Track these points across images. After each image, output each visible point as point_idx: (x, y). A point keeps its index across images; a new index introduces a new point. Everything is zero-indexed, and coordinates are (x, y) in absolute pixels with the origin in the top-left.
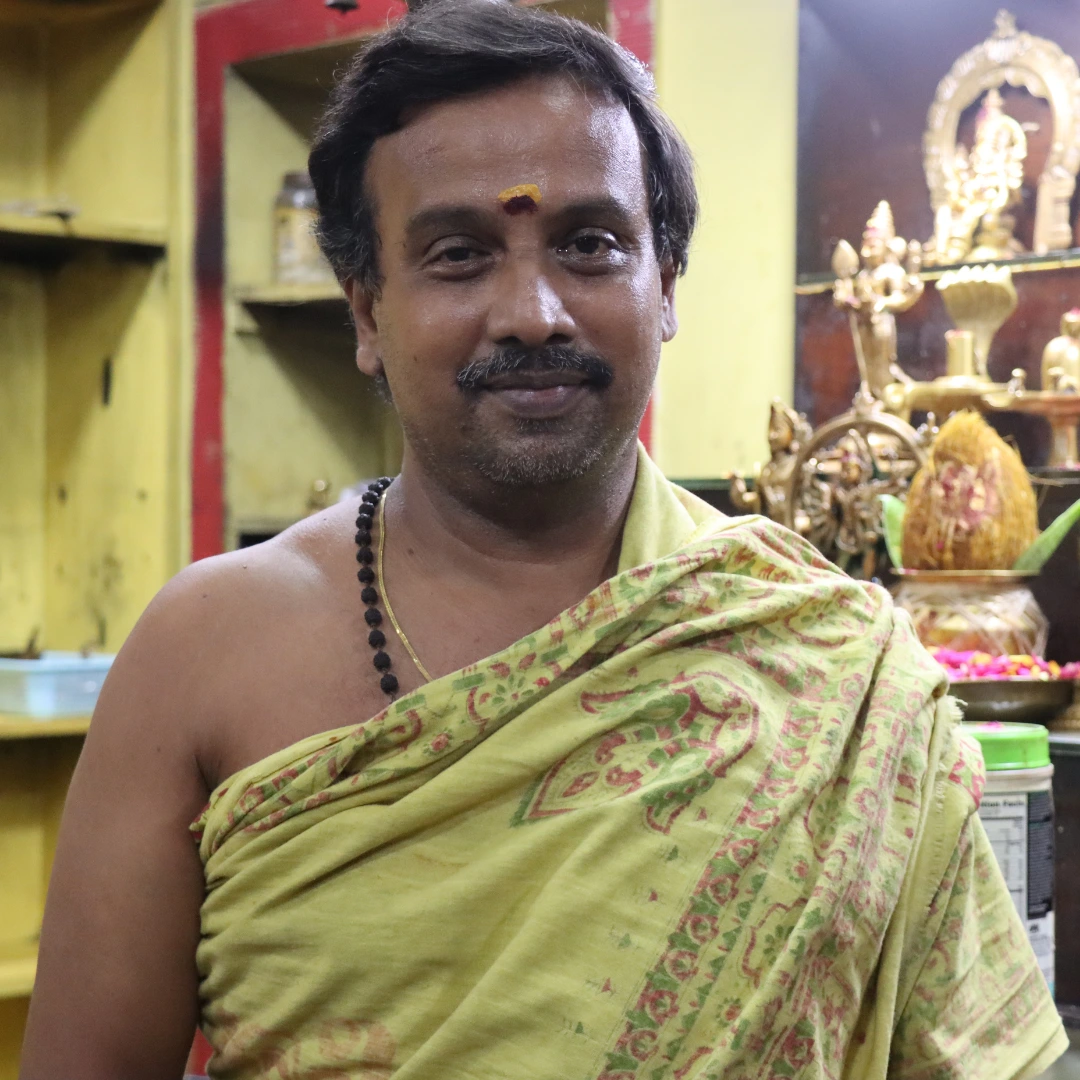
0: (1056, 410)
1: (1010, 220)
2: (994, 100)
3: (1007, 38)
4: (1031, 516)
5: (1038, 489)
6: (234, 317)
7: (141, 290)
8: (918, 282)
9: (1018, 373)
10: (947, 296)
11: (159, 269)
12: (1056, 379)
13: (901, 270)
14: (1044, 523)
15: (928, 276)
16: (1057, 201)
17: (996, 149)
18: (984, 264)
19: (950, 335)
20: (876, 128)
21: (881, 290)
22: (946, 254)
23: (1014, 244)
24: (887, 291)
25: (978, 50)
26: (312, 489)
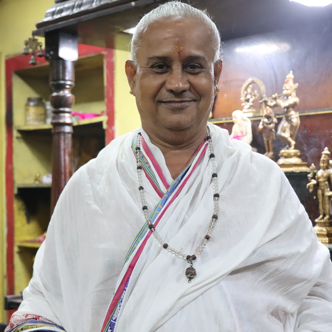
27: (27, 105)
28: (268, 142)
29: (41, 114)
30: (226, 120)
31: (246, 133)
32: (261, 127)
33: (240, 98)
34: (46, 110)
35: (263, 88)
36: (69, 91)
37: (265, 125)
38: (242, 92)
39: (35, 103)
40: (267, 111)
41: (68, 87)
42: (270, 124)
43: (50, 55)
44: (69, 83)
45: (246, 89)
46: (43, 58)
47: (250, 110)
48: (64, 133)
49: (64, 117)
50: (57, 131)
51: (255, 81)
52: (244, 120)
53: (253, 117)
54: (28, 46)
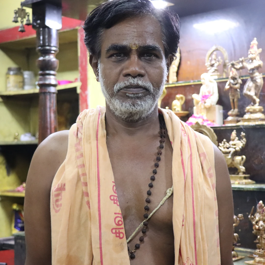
9: (167, 107)
12: (175, 109)
16: (174, 72)
26: (15, 135)
27: (8, 74)
28: (233, 100)
29: (20, 82)
30: (194, 82)
31: (213, 93)
32: (227, 87)
33: (205, 63)
34: (24, 79)
35: (226, 55)
36: (53, 56)
37: (232, 85)
38: (207, 58)
39: (15, 72)
40: (233, 73)
41: (53, 52)
42: (236, 84)
43: (37, 24)
44: (54, 48)
45: (211, 55)
46: (30, 27)
47: (214, 74)
48: (50, 93)
49: (50, 79)
50: (43, 91)
51: (219, 49)
52: (211, 81)
53: (218, 79)
54: (17, 15)
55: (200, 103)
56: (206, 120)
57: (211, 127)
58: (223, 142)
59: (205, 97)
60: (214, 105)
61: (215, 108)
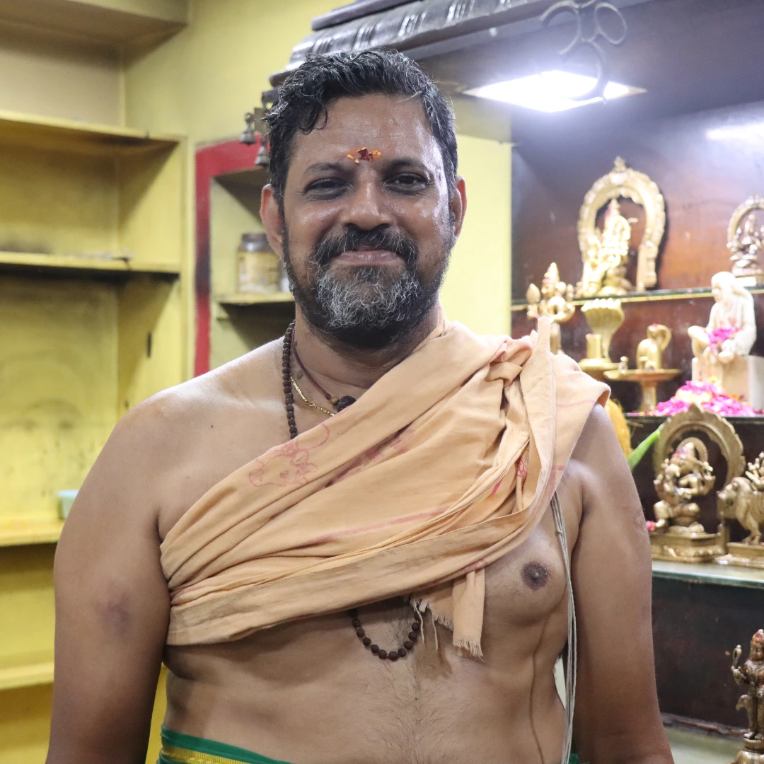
0: (644, 380)
1: (624, 270)
2: (614, 205)
3: (621, 172)
4: (627, 442)
5: (631, 427)
6: (216, 311)
7: (166, 296)
8: (571, 307)
9: (624, 359)
10: (587, 315)
11: (176, 285)
12: (644, 363)
13: (563, 300)
14: (634, 445)
15: (577, 303)
16: (648, 260)
17: (614, 233)
18: (607, 298)
19: (588, 336)
20: (553, 217)
21: (552, 311)
22: (588, 291)
23: (626, 283)
24: (556, 312)
25: (605, 178)
27: (242, 249)
29: (271, 270)
30: (694, 292)
31: (743, 324)
33: (727, 242)
38: (730, 230)
39: (258, 245)
45: (740, 222)
47: (749, 271)
52: (736, 293)
53: (758, 287)
54: (253, 125)
55: (708, 349)
56: (721, 396)
57: (729, 419)
58: (757, 460)
59: (721, 334)
60: (743, 355)
61: (745, 364)
